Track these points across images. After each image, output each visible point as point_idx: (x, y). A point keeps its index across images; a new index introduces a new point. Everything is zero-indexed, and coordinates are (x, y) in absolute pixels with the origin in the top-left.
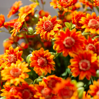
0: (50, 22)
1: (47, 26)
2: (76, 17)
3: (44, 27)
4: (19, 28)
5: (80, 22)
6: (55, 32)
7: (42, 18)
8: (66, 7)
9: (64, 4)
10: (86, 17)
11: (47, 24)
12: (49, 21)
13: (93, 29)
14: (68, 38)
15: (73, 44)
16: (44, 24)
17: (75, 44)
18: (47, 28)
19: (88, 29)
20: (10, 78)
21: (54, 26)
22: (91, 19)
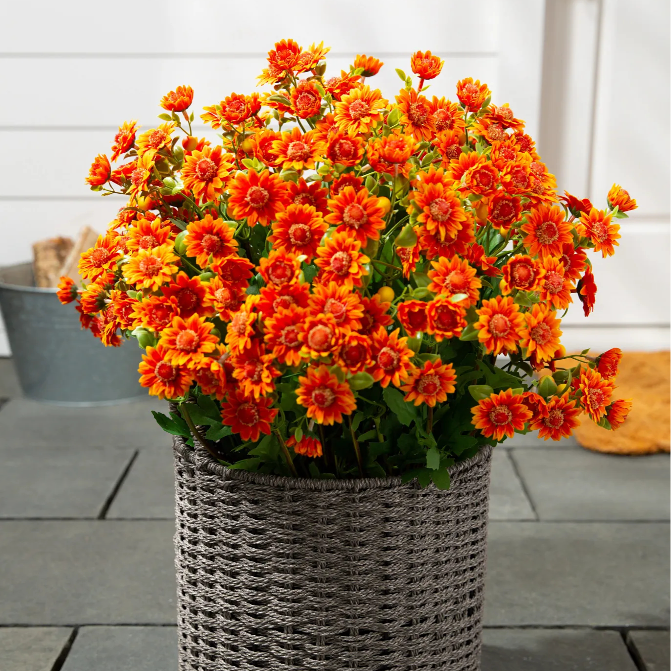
0: (209, 160)
1: (204, 171)
2: (260, 143)
3: (199, 174)
4: (144, 182)
5: (270, 151)
6: (222, 179)
7: (190, 154)
8: (237, 123)
9: (233, 115)
10: (281, 140)
11: (204, 166)
12: (206, 159)
13: (298, 161)
14: (254, 188)
15: (265, 201)
16: (198, 166)
17: (269, 199)
18: (205, 174)
19: (289, 163)
20: (142, 278)
21: (217, 170)
22: (292, 141)
